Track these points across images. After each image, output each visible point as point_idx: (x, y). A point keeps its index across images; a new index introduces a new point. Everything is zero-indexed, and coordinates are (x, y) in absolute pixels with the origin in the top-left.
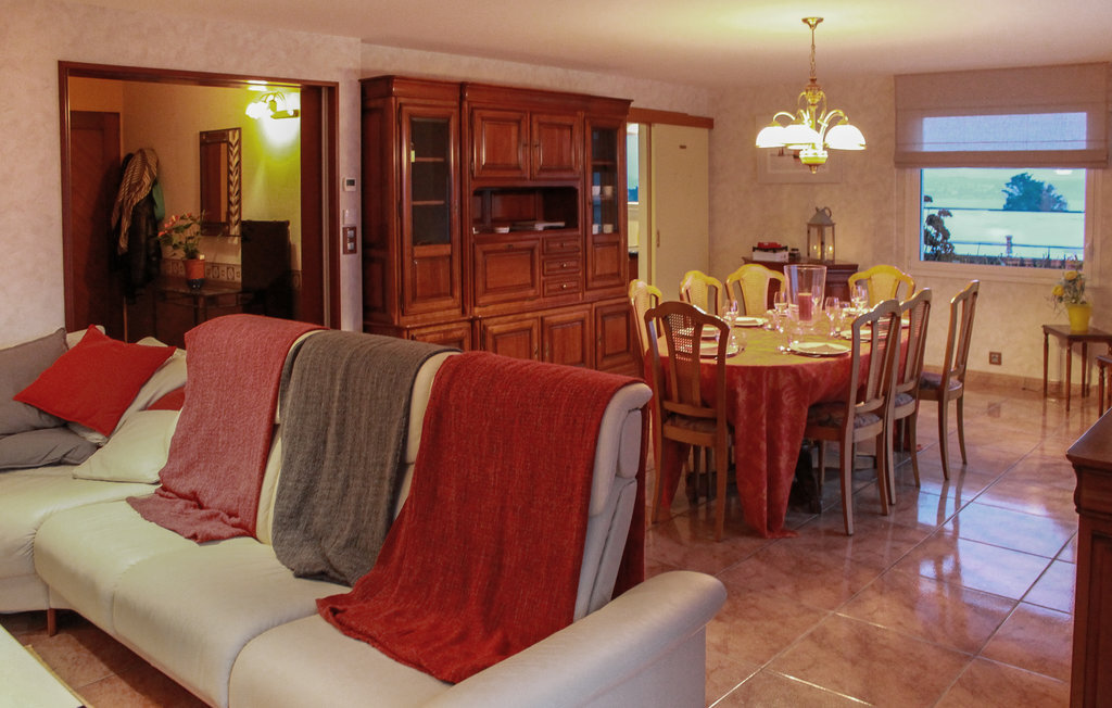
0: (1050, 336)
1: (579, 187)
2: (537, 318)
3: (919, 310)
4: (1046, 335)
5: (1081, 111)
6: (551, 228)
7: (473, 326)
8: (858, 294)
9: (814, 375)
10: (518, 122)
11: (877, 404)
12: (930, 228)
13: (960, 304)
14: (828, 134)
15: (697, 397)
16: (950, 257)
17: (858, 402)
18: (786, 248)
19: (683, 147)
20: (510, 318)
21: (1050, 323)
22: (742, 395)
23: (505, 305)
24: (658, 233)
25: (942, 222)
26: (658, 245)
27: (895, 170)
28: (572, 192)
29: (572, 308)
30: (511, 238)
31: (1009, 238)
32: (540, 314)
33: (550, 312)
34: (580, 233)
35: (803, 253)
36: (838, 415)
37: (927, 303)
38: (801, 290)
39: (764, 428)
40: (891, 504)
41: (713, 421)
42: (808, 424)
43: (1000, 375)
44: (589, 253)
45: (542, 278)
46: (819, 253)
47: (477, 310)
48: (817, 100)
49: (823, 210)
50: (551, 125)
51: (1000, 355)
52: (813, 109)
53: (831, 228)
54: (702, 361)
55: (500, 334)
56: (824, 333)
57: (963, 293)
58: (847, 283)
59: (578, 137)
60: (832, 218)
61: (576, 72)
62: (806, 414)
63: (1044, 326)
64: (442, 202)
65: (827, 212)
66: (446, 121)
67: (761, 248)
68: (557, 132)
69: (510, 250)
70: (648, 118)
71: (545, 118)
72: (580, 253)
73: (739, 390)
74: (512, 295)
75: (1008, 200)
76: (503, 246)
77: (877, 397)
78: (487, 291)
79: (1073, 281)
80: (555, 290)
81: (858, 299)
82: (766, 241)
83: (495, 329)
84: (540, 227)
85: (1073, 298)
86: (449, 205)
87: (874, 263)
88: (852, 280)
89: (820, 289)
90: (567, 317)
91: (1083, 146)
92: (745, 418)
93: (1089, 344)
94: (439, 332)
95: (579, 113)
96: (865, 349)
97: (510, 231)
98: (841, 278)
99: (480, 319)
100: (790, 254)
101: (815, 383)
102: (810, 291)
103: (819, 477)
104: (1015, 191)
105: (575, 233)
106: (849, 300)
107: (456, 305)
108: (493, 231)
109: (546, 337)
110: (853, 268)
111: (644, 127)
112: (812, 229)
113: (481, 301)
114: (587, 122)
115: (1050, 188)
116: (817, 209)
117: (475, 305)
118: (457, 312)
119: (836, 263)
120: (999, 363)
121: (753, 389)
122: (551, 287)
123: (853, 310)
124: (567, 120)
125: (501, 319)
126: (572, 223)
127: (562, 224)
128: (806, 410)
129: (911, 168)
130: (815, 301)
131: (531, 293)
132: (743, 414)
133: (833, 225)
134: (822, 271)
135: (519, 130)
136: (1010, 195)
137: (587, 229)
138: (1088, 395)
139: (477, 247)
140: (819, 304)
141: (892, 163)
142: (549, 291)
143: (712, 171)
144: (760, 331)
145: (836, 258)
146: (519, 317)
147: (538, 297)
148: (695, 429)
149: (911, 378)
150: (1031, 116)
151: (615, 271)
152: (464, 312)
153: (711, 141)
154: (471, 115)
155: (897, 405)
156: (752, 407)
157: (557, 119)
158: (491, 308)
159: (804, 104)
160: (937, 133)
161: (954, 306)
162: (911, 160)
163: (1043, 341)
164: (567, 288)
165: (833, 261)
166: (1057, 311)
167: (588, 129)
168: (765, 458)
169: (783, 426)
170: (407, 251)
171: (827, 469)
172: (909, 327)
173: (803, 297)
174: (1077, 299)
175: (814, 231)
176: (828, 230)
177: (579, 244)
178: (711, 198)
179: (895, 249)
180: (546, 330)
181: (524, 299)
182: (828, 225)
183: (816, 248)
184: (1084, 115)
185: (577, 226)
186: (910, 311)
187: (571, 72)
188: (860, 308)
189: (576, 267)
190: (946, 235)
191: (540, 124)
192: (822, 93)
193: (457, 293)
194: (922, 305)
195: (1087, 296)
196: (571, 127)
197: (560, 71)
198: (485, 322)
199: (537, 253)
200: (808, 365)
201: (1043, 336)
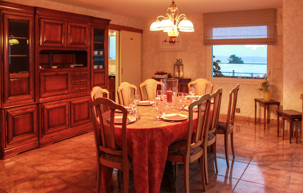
0: (257, 103)
1: (88, 51)
2: (68, 102)
3: (218, 97)
4: (256, 102)
5: (266, 25)
6: (77, 67)
7: (38, 106)
8: (191, 90)
9: (171, 132)
10: (62, 25)
11: (200, 143)
12: (214, 66)
13: (233, 94)
14: (179, 24)
15: (113, 145)
16: (221, 76)
17: (192, 143)
18: (166, 74)
19: (132, 39)
20: (56, 102)
21: (256, 98)
22: (136, 144)
23: (55, 97)
24: (122, 69)
25: (217, 64)
26: (122, 73)
27: (204, 46)
28: (85, 53)
29: (83, 97)
30: (57, 70)
31: (233, 71)
32: (69, 100)
33: (74, 99)
34: (88, 68)
35: (173, 75)
36: (182, 148)
37: (221, 94)
38: (168, 89)
39: (147, 159)
40: (206, 184)
41: (121, 157)
42: (169, 154)
43: (239, 116)
44: (92, 76)
45: (71, 86)
46: (178, 75)
47: (41, 99)
48: (175, 11)
49: (179, 60)
50: (76, 27)
51: (239, 109)
52: (173, 14)
53: (182, 66)
54: (115, 126)
55: (51, 109)
56: (177, 108)
57: (234, 89)
58: (187, 86)
59: (88, 32)
60: (182, 63)
61: (91, 10)
62: (167, 150)
63: (255, 99)
64: (25, 56)
65: (181, 61)
66: (27, 22)
67: (158, 73)
68: (78, 30)
69: (57, 75)
70: (118, 28)
71: (73, 24)
72: (88, 76)
73: (134, 141)
74: (58, 93)
75: (230, 62)
76: (53, 73)
77: (200, 139)
78: (45, 91)
79: (265, 83)
80: (77, 91)
81: (191, 92)
82: (160, 71)
83: (48, 107)
84: (72, 66)
85: (266, 89)
86: (28, 57)
87: (197, 79)
88: (189, 84)
89: (176, 88)
90: (82, 101)
91: (266, 37)
92: (137, 154)
93: (270, 106)
94: (21, 109)
95: (88, 23)
96: (195, 116)
97: (57, 67)
98: (186, 84)
99: (41, 103)
100: (168, 76)
101: (172, 135)
102: (172, 90)
103: (175, 169)
104: (231, 59)
105: (86, 68)
106: (188, 93)
107: (31, 97)
108: (50, 68)
109: (72, 109)
110: (190, 80)
111: (118, 32)
112: (175, 67)
113: (43, 96)
114: (92, 27)
115: (240, 58)
116: (177, 60)
117: (40, 98)
118: (32, 100)
119: (184, 78)
120: (239, 112)
121: (141, 140)
122: (75, 89)
123: (189, 96)
124: (84, 26)
125: (51, 103)
126: (85, 65)
127: (82, 65)
128: (167, 149)
129: (209, 45)
130: (174, 93)
131: (66, 92)
132: (136, 153)
133: (182, 65)
134: (177, 81)
135: (62, 28)
136: (230, 60)
137: (91, 67)
138: (269, 123)
139: (41, 74)
140: (175, 95)
141: (203, 43)
142: (74, 91)
143: (142, 48)
144: (151, 107)
145: (184, 77)
146: (60, 101)
147: (70, 93)
148: (113, 161)
149: (214, 127)
150: (249, 27)
151: (103, 82)
152: (35, 101)
153: (142, 37)
154: (39, 21)
155: (209, 140)
156: (141, 149)
157: (79, 25)
158: (47, 98)
159: (170, 12)
160: (218, 33)
161: (231, 95)
162: (209, 42)
163: (255, 104)
164: (82, 90)
165: (183, 78)
166: (260, 94)
167: (92, 30)
168: (147, 174)
169: (156, 157)
170: (6, 76)
171: (179, 165)
172: (214, 103)
173: (168, 92)
174: (267, 90)
175: (176, 67)
176: (181, 67)
177: (88, 73)
178: (142, 57)
179: (204, 74)
180: (72, 106)
181: (63, 94)
182: (181, 65)
183: (177, 73)
184: (266, 26)
185: (87, 66)
186: (214, 98)
187: (89, 10)
188: (192, 95)
189: (87, 81)
190: (219, 68)
191: (71, 26)
192: (177, 8)
193: (32, 93)
194: (219, 95)
195: (270, 88)
196: (85, 28)
197: (84, 9)
198: (44, 104)
199: (69, 76)
200: (168, 127)
201: (255, 102)
